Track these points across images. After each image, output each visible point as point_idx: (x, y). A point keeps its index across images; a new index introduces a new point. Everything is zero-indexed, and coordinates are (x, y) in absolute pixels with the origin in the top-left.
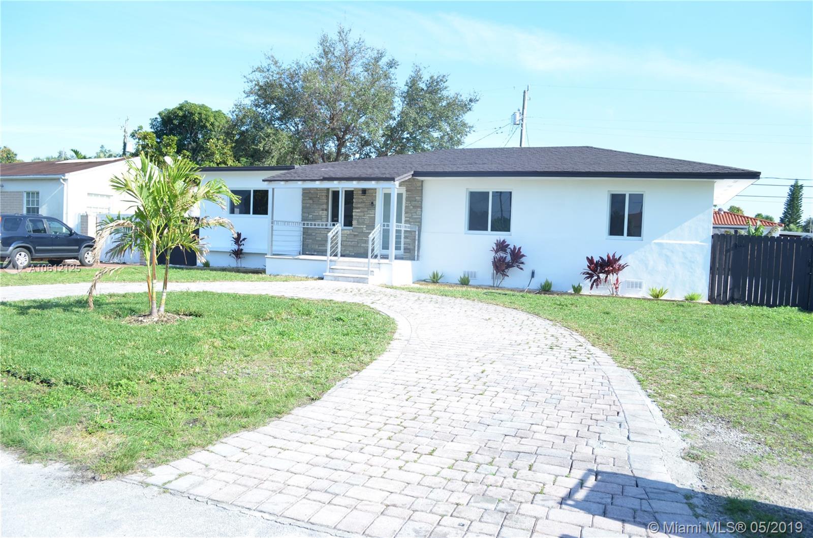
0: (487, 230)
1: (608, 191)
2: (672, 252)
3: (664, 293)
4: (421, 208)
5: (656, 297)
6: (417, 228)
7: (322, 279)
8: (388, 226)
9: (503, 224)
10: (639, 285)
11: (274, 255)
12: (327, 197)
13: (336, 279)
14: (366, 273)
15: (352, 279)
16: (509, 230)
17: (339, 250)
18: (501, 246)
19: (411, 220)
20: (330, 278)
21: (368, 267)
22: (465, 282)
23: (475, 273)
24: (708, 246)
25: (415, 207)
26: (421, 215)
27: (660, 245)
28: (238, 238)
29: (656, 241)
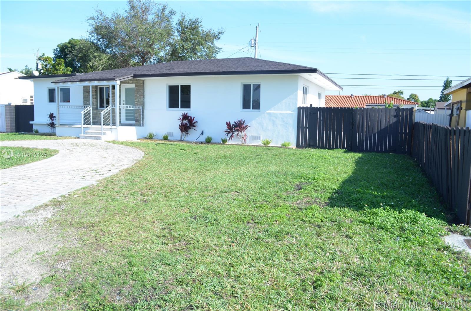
0: (178, 108)
1: (241, 83)
2: (276, 118)
3: (270, 143)
4: (144, 96)
5: (265, 145)
6: (141, 108)
7: (79, 138)
8: (115, 106)
9: (186, 104)
10: (258, 138)
11: (61, 125)
12: (96, 91)
13: (86, 138)
14: (101, 134)
15: (93, 138)
16: (190, 108)
17: (92, 121)
18: (185, 117)
19: (138, 103)
20: (83, 137)
21: (102, 131)
22: (166, 138)
23: (173, 133)
24: (296, 114)
25: (140, 95)
26: (144, 100)
27: (269, 114)
28: (52, 116)
29: (267, 112)
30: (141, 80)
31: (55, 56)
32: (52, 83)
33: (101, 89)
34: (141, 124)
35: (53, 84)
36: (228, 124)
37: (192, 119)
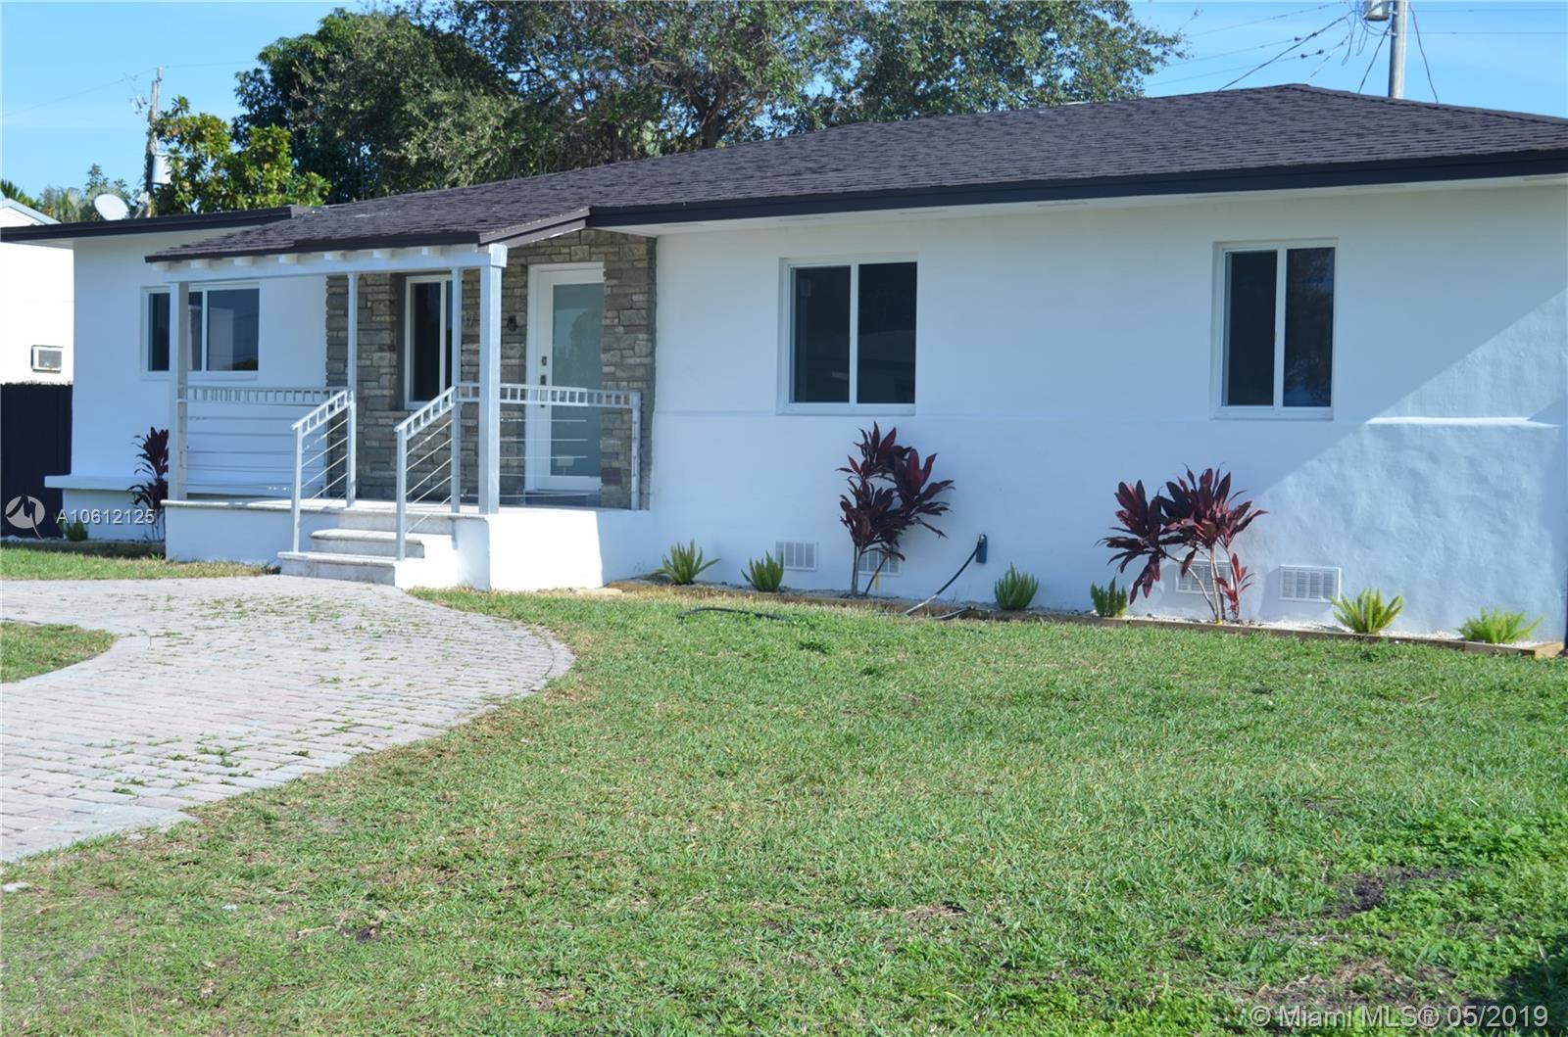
0: (846, 399)
1: (1217, 244)
2: (1433, 458)
3: (1388, 616)
4: (651, 330)
5: (1360, 627)
6: (635, 400)
7: (277, 571)
8: (476, 392)
10: (1323, 585)
11: (191, 496)
12: (397, 306)
13: (312, 569)
14: (391, 548)
15: (352, 571)
16: (913, 402)
17: (352, 474)
18: (882, 453)
19: (620, 374)
20: (295, 567)
21: (397, 530)
22: (766, 581)
23: (810, 549)
24: (1560, 431)
25: (631, 328)
26: (652, 354)
27: (1389, 433)
28: (156, 447)
29: (1375, 421)
30: (637, 239)
31: (246, 112)
32: (150, 259)
33: (427, 296)
34: (634, 497)
35: (156, 266)
36: (1131, 498)
37: (922, 465)
